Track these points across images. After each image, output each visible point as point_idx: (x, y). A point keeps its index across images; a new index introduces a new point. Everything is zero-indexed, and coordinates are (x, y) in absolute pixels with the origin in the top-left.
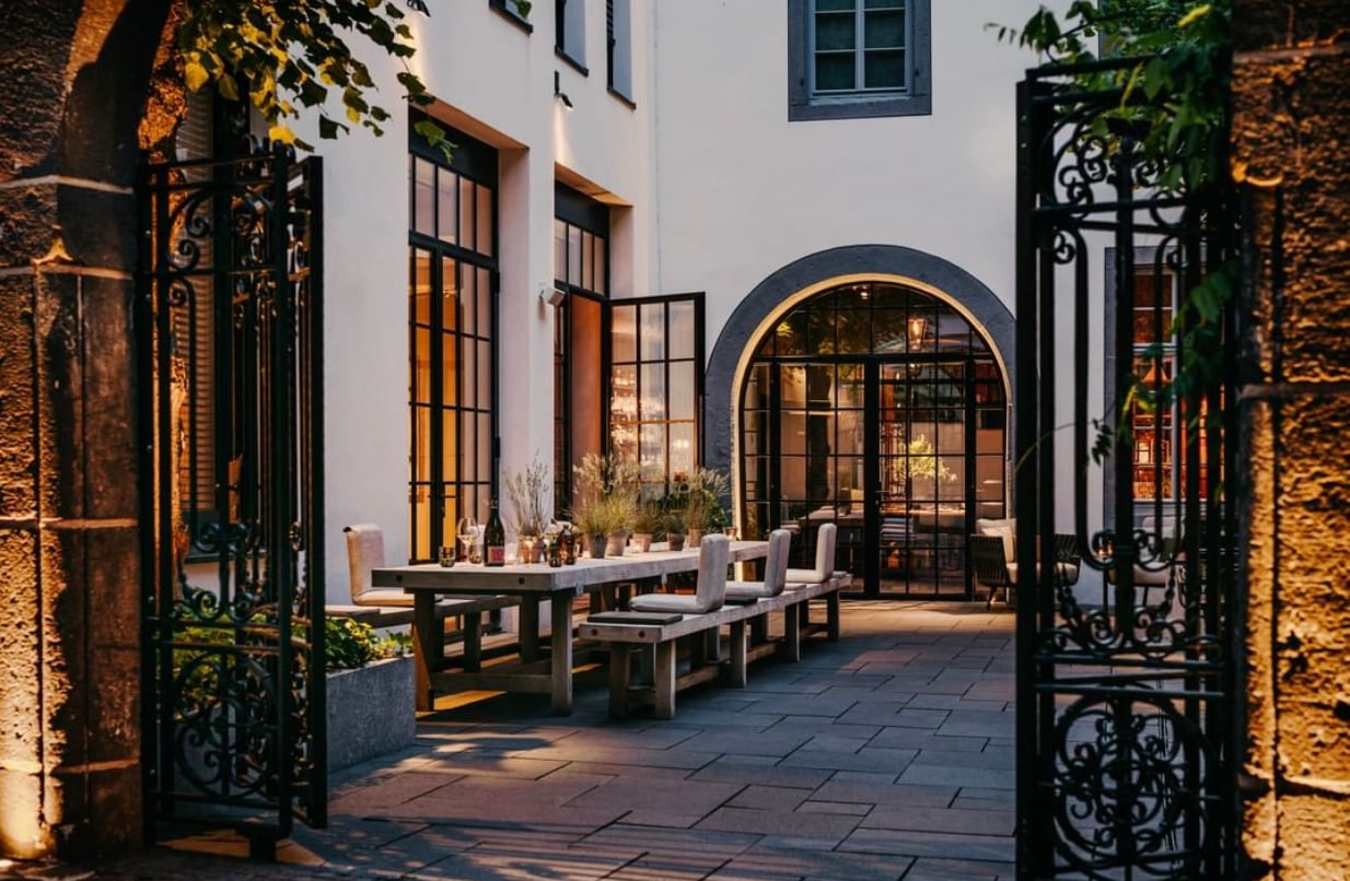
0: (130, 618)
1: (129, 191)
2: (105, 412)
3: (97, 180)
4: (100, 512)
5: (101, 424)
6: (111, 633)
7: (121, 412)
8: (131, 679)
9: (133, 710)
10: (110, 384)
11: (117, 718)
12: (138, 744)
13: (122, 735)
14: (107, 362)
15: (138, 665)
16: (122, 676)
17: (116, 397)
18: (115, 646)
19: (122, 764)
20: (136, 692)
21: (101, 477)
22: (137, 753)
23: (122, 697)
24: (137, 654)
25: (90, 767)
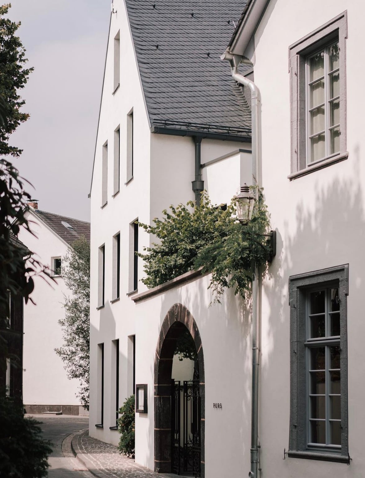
0: (169, 442)
2: (165, 414)
4: (164, 428)
5: (164, 416)
6: (166, 444)
7: (168, 415)
9: (169, 454)
10: (166, 411)
11: (167, 455)
13: (167, 457)
14: (165, 408)
16: (168, 450)
18: (167, 446)
20: (170, 452)
21: (164, 423)
24: (170, 447)
25: (162, 461)
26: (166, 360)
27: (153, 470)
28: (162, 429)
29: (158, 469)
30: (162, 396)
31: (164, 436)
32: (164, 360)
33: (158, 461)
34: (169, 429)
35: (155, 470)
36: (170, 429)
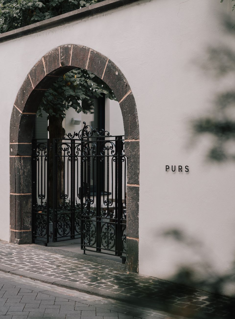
0: (30, 208)
1: (31, 143)
2: (26, 177)
3: (25, 143)
4: (25, 192)
5: (25, 179)
6: (27, 211)
7: (29, 177)
8: (30, 218)
9: (30, 222)
10: (27, 173)
11: (27, 223)
12: (31, 228)
13: (28, 226)
14: (26, 170)
15: (31, 216)
16: (28, 217)
17: (28, 175)
18: (27, 213)
19: (28, 231)
20: (31, 220)
21: (25, 187)
22: (31, 229)
23: (28, 221)
24: (31, 214)
25: (22, 231)
26: (28, 114)
27: (8, 240)
28: (22, 194)
29: (19, 240)
30: (22, 157)
31: (24, 202)
32: (27, 114)
33: (17, 231)
34: (29, 194)
35: (12, 241)
36: (31, 194)
